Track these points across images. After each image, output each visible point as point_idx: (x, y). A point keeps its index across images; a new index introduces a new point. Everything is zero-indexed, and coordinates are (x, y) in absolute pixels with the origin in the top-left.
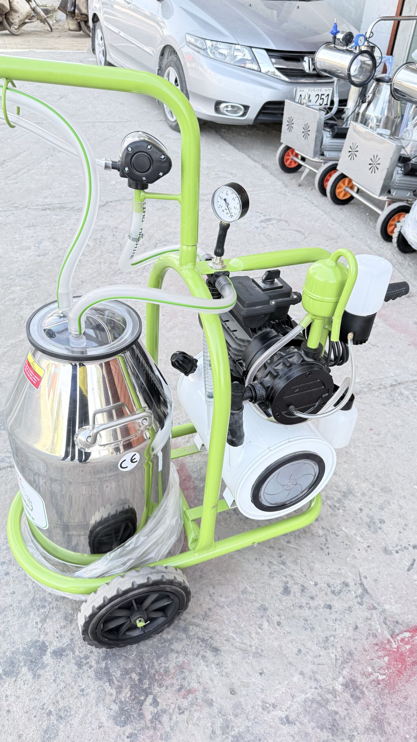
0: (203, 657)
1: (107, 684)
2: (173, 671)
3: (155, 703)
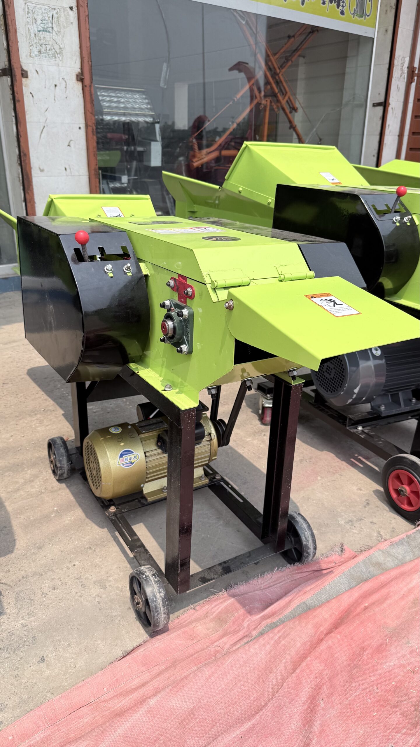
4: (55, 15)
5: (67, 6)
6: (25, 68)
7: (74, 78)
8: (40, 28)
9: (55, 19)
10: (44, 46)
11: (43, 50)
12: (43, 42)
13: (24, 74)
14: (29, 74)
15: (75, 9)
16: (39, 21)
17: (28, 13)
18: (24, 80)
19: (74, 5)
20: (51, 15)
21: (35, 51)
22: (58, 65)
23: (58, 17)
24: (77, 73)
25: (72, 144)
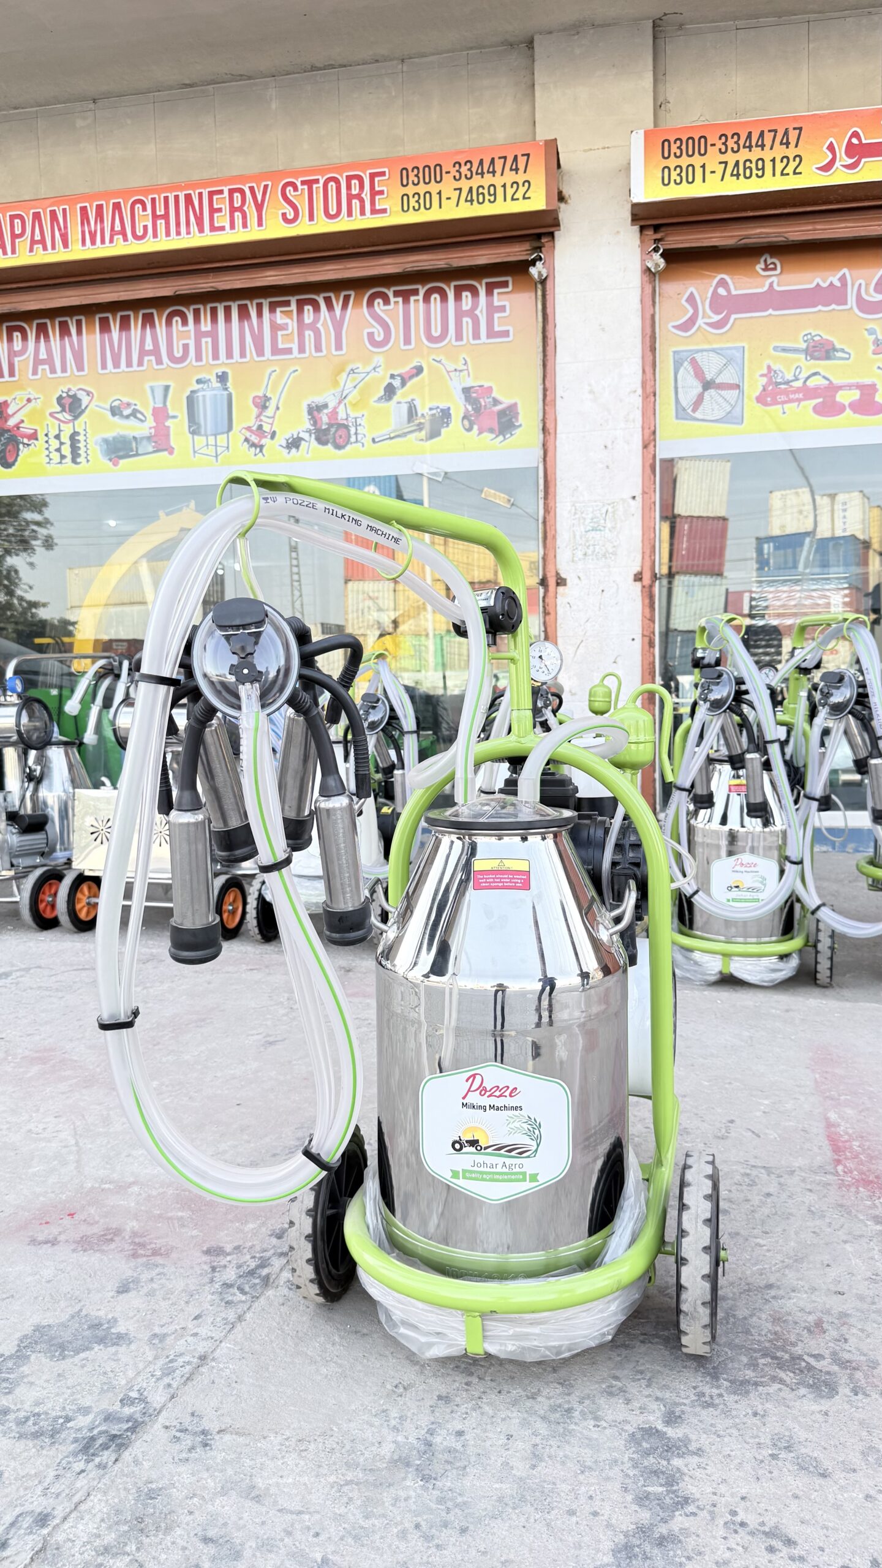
0: (774, 1297)
1: (760, 1388)
2: (778, 1328)
3: (818, 1357)
4: (610, 510)
5: (627, 495)
6: (563, 576)
7: (632, 577)
8: (589, 528)
9: (610, 514)
10: (591, 548)
11: (589, 552)
12: (591, 543)
13: (561, 582)
14: (568, 582)
15: (639, 499)
16: (588, 521)
17: (575, 514)
18: (561, 589)
19: (638, 492)
20: (604, 511)
21: (580, 554)
22: (609, 566)
23: (614, 512)
24: (635, 572)
25: (618, 660)
